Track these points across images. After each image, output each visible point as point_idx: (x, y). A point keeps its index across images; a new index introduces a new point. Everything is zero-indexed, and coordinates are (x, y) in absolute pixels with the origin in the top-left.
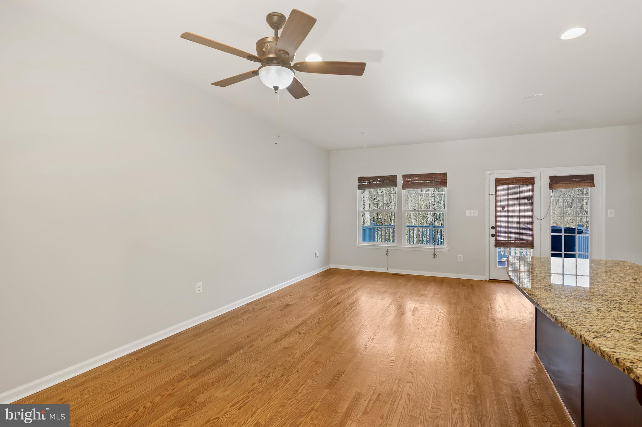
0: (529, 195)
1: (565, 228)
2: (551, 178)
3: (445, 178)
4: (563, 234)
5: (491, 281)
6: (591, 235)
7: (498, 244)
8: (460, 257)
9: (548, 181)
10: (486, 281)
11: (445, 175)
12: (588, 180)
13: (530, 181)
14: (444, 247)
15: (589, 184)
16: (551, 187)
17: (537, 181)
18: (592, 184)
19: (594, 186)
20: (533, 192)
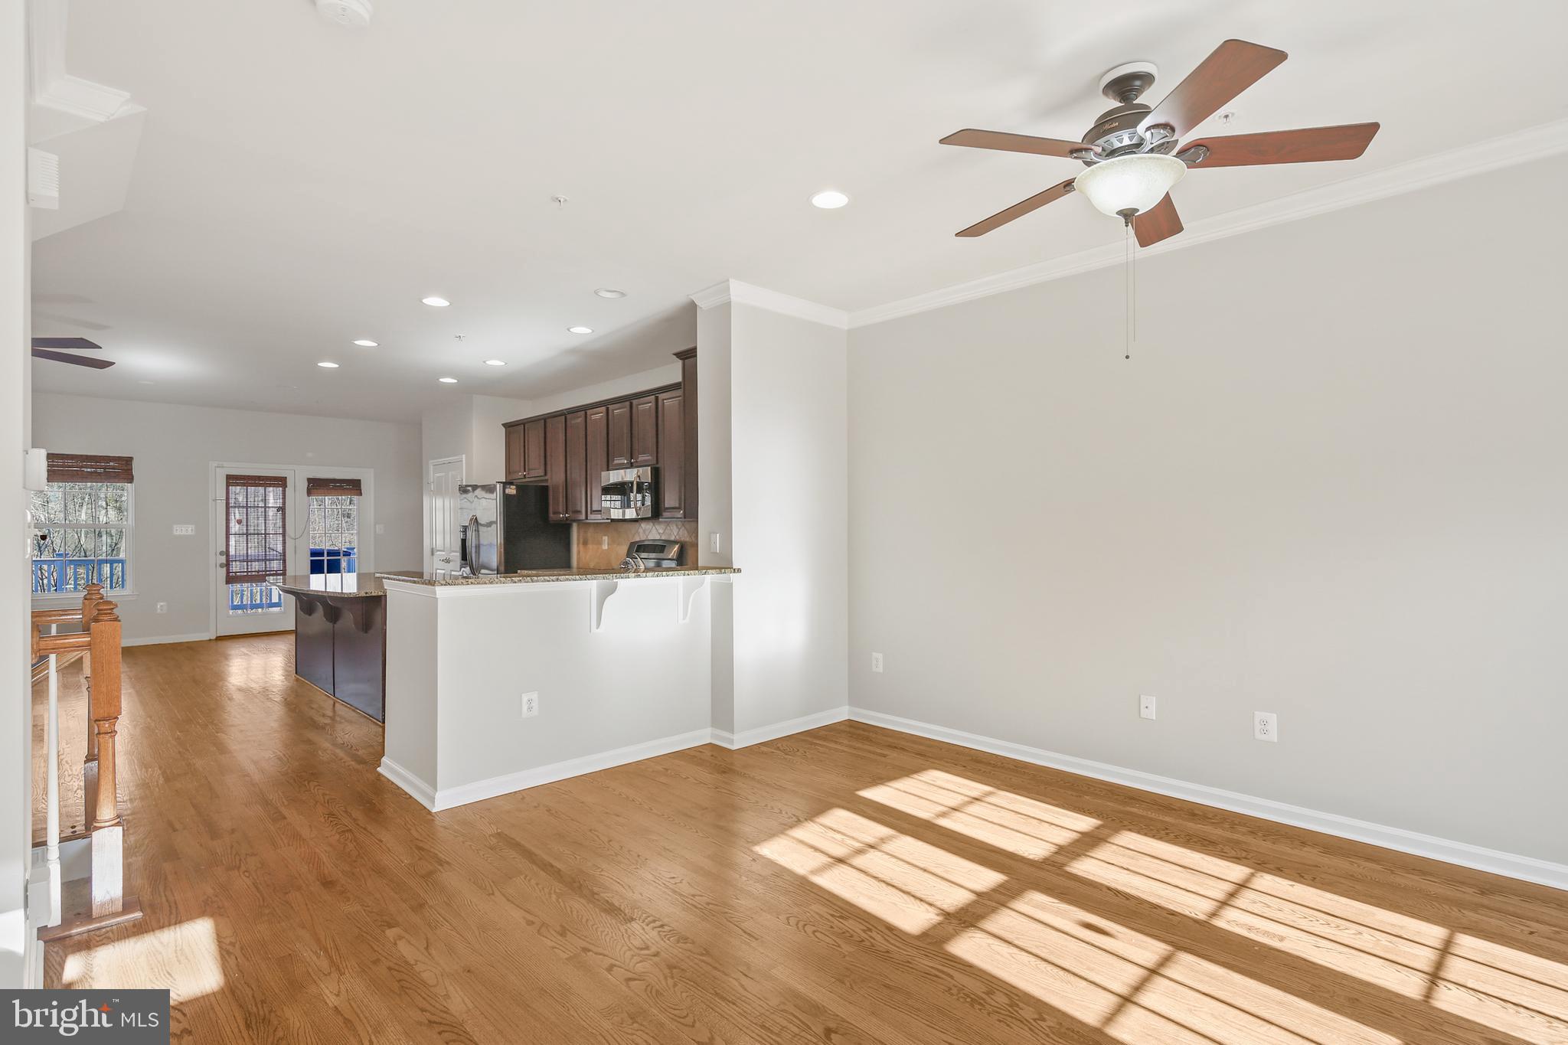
0: (279, 504)
1: (328, 550)
2: (310, 480)
3: (129, 467)
4: (325, 558)
5: (219, 639)
6: (359, 558)
7: (231, 579)
8: (162, 606)
9: (306, 484)
10: (210, 640)
11: (129, 460)
12: (353, 486)
13: (281, 482)
14: (127, 591)
15: (356, 491)
16: (309, 493)
17: (289, 483)
18: (359, 492)
19: (361, 494)
20: (284, 498)
